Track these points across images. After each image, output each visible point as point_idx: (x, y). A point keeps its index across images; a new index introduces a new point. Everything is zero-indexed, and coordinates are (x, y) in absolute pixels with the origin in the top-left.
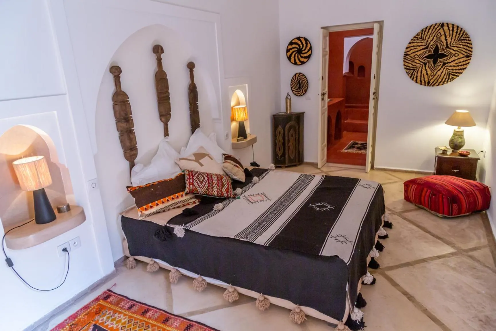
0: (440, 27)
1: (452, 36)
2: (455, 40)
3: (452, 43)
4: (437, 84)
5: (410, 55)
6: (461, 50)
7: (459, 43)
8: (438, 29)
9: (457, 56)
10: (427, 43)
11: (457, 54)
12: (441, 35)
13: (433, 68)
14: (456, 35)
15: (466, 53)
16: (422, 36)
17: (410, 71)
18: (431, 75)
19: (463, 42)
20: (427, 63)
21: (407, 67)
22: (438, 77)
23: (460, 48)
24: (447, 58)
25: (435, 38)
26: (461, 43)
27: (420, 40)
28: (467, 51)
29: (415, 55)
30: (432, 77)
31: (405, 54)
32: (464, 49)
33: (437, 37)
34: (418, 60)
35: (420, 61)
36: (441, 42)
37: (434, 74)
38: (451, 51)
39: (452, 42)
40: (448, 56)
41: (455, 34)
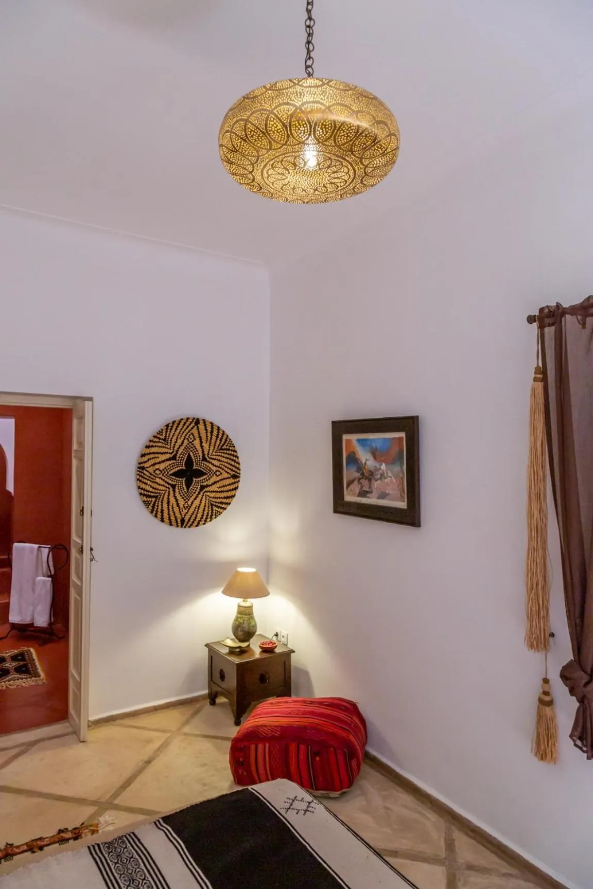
0: (193, 424)
1: (210, 441)
2: (214, 448)
3: (210, 454)
4: (196, 523)
5: (148, 469)
6: (224, 466)
7: (220, 454)
8: (191, 426)
9: (219, 475)
10: (173, 449)
11: (219, 472)
12: (194, 437)
13: (186, 494)
14: (216, 441)
15: (232, 470)
16: (166, 437)
17: (150, 499)
18: (184, 507)
19: (226, 453)
20: (176, 485)
21: (145, 493)
22: (195, 510)
23: (222, 463)
24: (205, 477)
25: (186, 441)
26: (223, 455)
27: (163, 443)
28: (234, 469)
29: (156, 469)
30: (186, 511)
31: (139, 466)
32: (229, 464)
33: (188, 441)
34: (162, 479)
35: (164, 480)
36: (195, 450)
37: (189, 505)
38: (210, 465)
39: (211, 452)
40: (206, 474)
41: (214, 438)
